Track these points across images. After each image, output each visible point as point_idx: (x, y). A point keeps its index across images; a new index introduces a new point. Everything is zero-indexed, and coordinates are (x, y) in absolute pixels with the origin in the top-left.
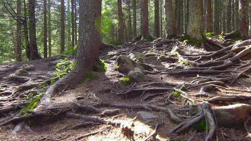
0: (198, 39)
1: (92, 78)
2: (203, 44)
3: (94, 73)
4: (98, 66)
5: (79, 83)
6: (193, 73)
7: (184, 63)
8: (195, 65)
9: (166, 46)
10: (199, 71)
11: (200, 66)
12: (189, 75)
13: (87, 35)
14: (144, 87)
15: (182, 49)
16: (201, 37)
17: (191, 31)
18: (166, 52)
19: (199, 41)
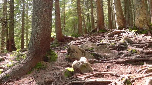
0: (145, 29)
1: (40, 69)
2: (149, 33)
3: (44, 63)
4: (49, 56)
5: (27, 74)
6: (140, 61)
7: (131, 51)
8: (142, 52)
9: (117, 35)
10: (146, 58)
11: (147, 53)
12: (137, 63)
13: (38, 28)
14: (85, 78)
15: (131, 38)
16: (148, 27)
17: (138, 22)
18: (116, 41)
19: (146, 31)
